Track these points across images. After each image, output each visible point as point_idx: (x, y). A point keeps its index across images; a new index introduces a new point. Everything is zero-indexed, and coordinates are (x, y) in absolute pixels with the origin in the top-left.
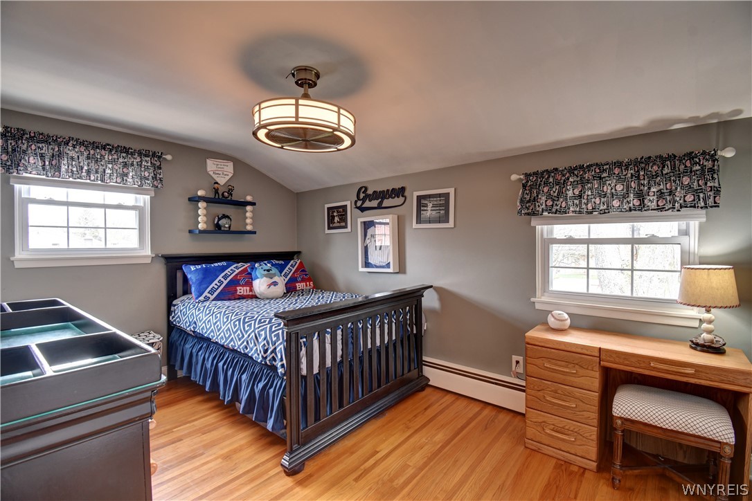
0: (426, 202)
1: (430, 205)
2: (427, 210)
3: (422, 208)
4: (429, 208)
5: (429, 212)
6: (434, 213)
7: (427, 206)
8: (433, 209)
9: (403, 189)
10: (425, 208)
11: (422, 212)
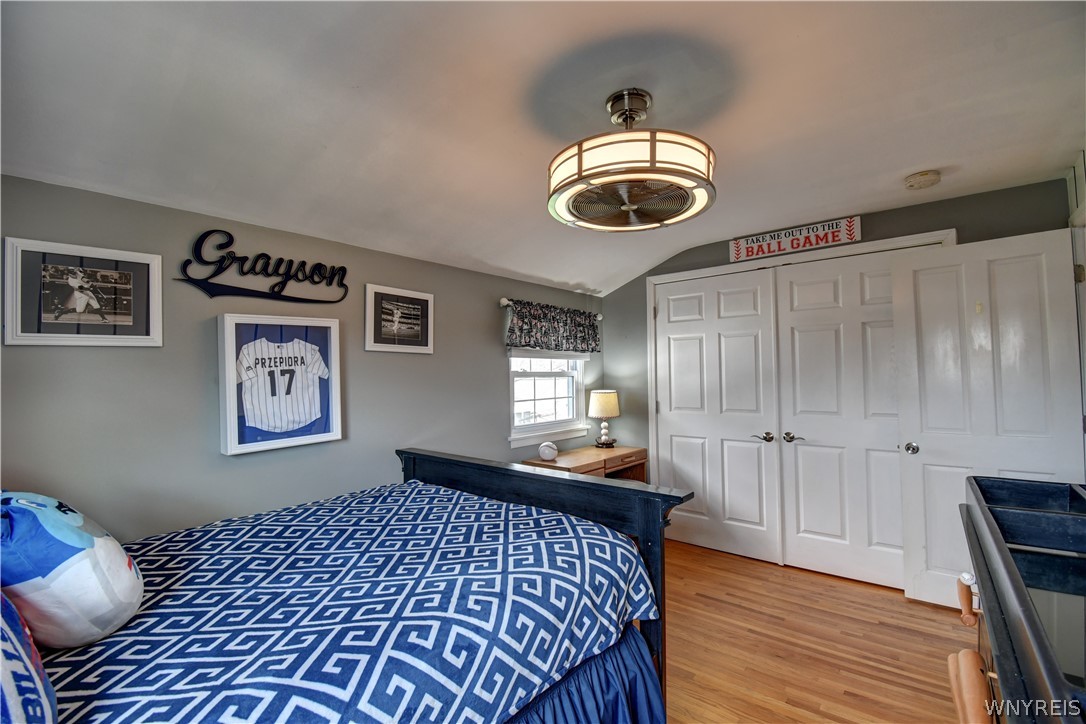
0: (390, 307)
1: (398, 314)
2: (392, 321)
3: (384, 316)
4: (396, 318)
5: (395, 326)
6: (404, 327)
7: (392, 314)
8: (403, 320)
9: (343, 271)
10: (389, 318)
11: (383, 323)
